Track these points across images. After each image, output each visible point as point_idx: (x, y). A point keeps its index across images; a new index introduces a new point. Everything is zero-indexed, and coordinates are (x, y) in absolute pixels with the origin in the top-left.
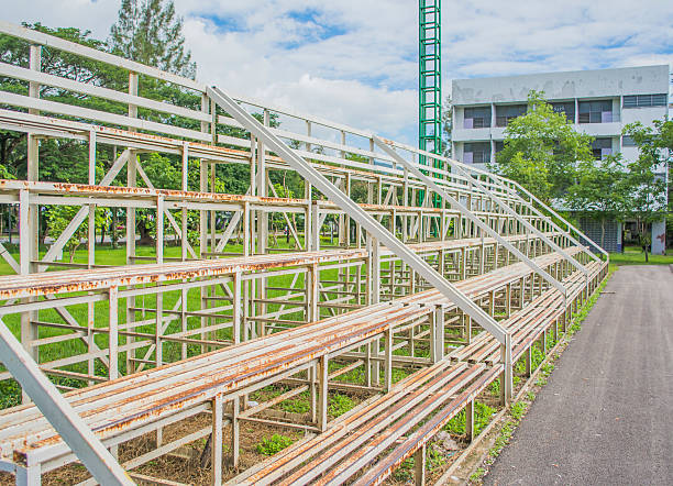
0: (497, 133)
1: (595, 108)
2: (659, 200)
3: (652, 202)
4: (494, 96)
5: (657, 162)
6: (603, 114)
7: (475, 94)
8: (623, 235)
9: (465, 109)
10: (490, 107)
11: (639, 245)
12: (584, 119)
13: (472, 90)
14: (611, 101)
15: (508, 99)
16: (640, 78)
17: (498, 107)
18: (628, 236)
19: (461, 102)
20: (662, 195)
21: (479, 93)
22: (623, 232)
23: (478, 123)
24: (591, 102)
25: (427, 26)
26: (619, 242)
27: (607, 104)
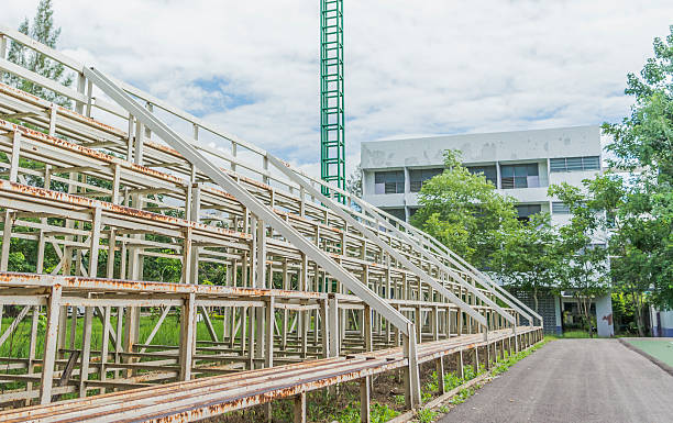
0: (411, 199)
1: (519, 172)
2: (599, 269)
3: (590, 272)
4: (407, 159)
5: (593, 227)
6: (529, 178)
7: (386, 157)
8: (562, 317)
9: (376, 173)
10: (403, 172)
11: (582, 328)
12: (508, 183)
13: (383, 153)
14: (537, 164)
15: (422, 163)
16: (568, 141)
17: (411, 171)
18: (569, 319)
19: (370, 166)
20: (603, 263)
21: (391, 156)
22: (562, 314)
23: (390, 189)
24: (514, 166)
25: (329, 78)
26: (559, 324)
27: (532, 167)
